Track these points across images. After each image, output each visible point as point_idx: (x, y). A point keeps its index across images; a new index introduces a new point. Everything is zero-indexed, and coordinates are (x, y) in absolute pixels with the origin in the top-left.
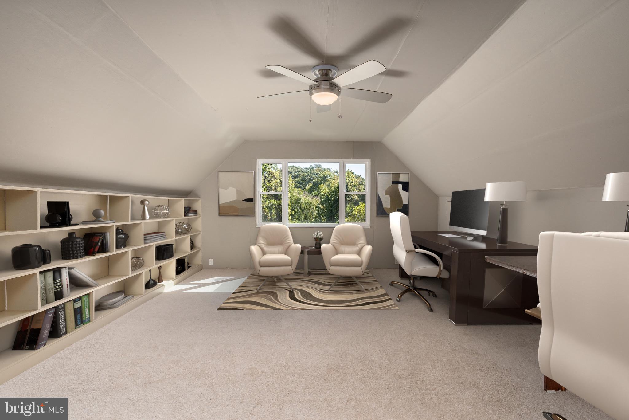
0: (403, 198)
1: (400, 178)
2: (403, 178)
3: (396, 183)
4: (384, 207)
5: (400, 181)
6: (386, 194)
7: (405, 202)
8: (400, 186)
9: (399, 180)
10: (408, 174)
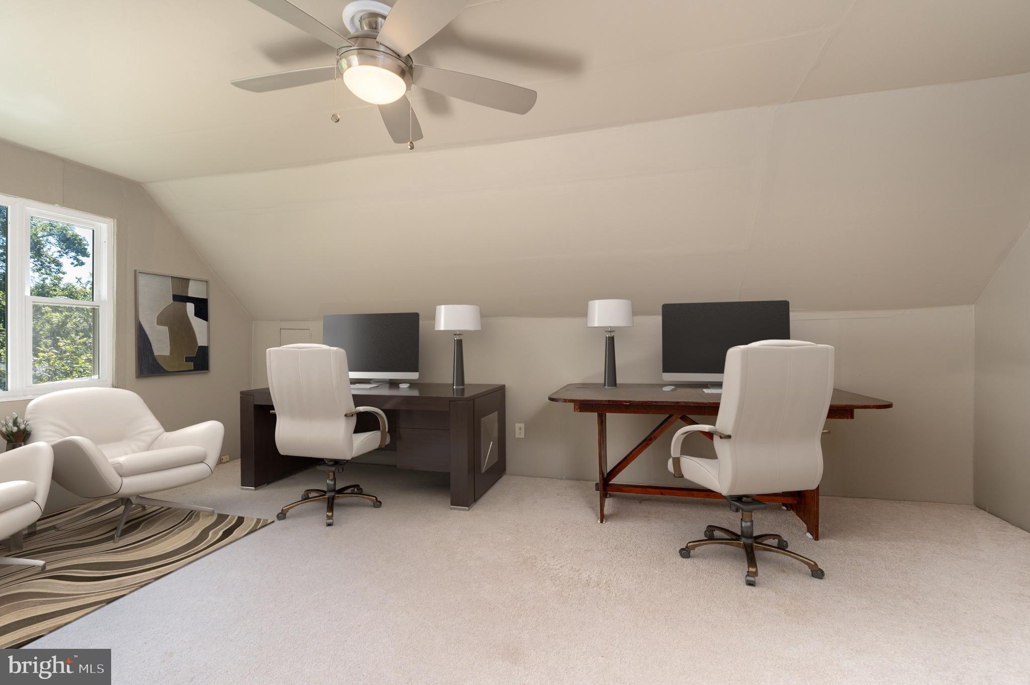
0: (196, 333)
1: (189, 290)
2: (194, 291)
3: (181, 299)
4: (156, 353)
5: (189, 295)
6: (160, 322)
7: (202, 341)
8: (190, 307)
9: (187, 293)
10: (206, 283)
